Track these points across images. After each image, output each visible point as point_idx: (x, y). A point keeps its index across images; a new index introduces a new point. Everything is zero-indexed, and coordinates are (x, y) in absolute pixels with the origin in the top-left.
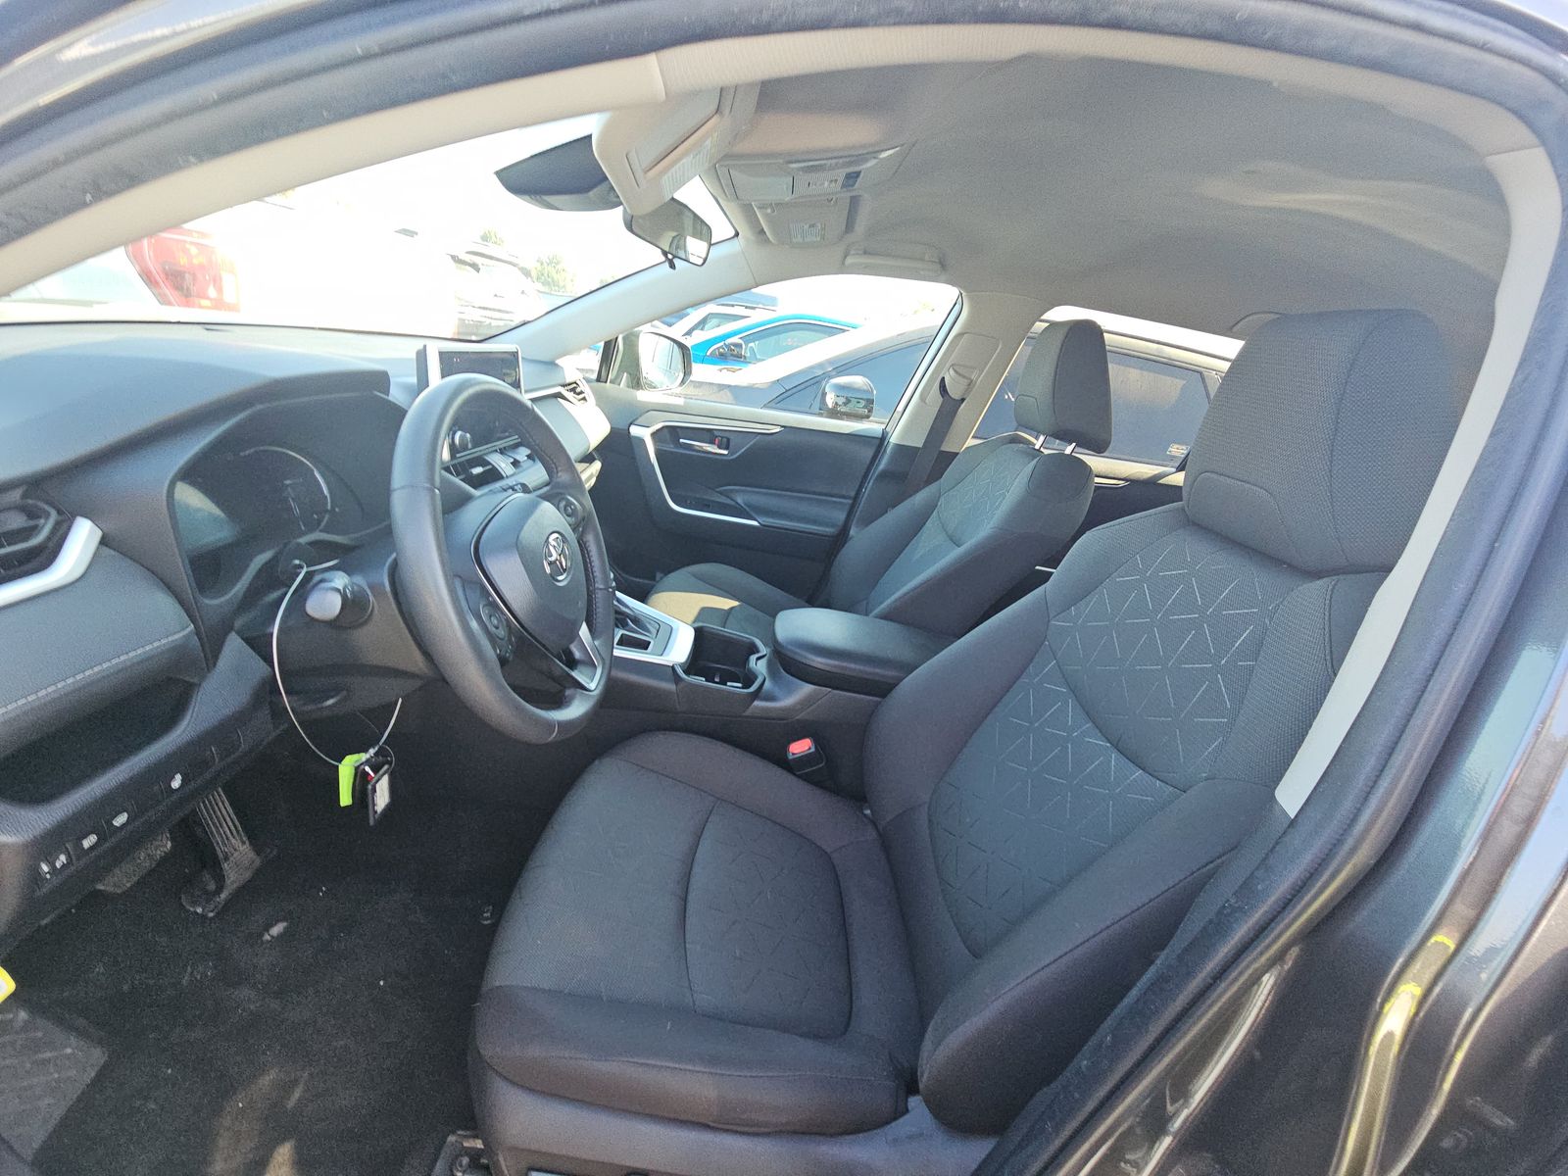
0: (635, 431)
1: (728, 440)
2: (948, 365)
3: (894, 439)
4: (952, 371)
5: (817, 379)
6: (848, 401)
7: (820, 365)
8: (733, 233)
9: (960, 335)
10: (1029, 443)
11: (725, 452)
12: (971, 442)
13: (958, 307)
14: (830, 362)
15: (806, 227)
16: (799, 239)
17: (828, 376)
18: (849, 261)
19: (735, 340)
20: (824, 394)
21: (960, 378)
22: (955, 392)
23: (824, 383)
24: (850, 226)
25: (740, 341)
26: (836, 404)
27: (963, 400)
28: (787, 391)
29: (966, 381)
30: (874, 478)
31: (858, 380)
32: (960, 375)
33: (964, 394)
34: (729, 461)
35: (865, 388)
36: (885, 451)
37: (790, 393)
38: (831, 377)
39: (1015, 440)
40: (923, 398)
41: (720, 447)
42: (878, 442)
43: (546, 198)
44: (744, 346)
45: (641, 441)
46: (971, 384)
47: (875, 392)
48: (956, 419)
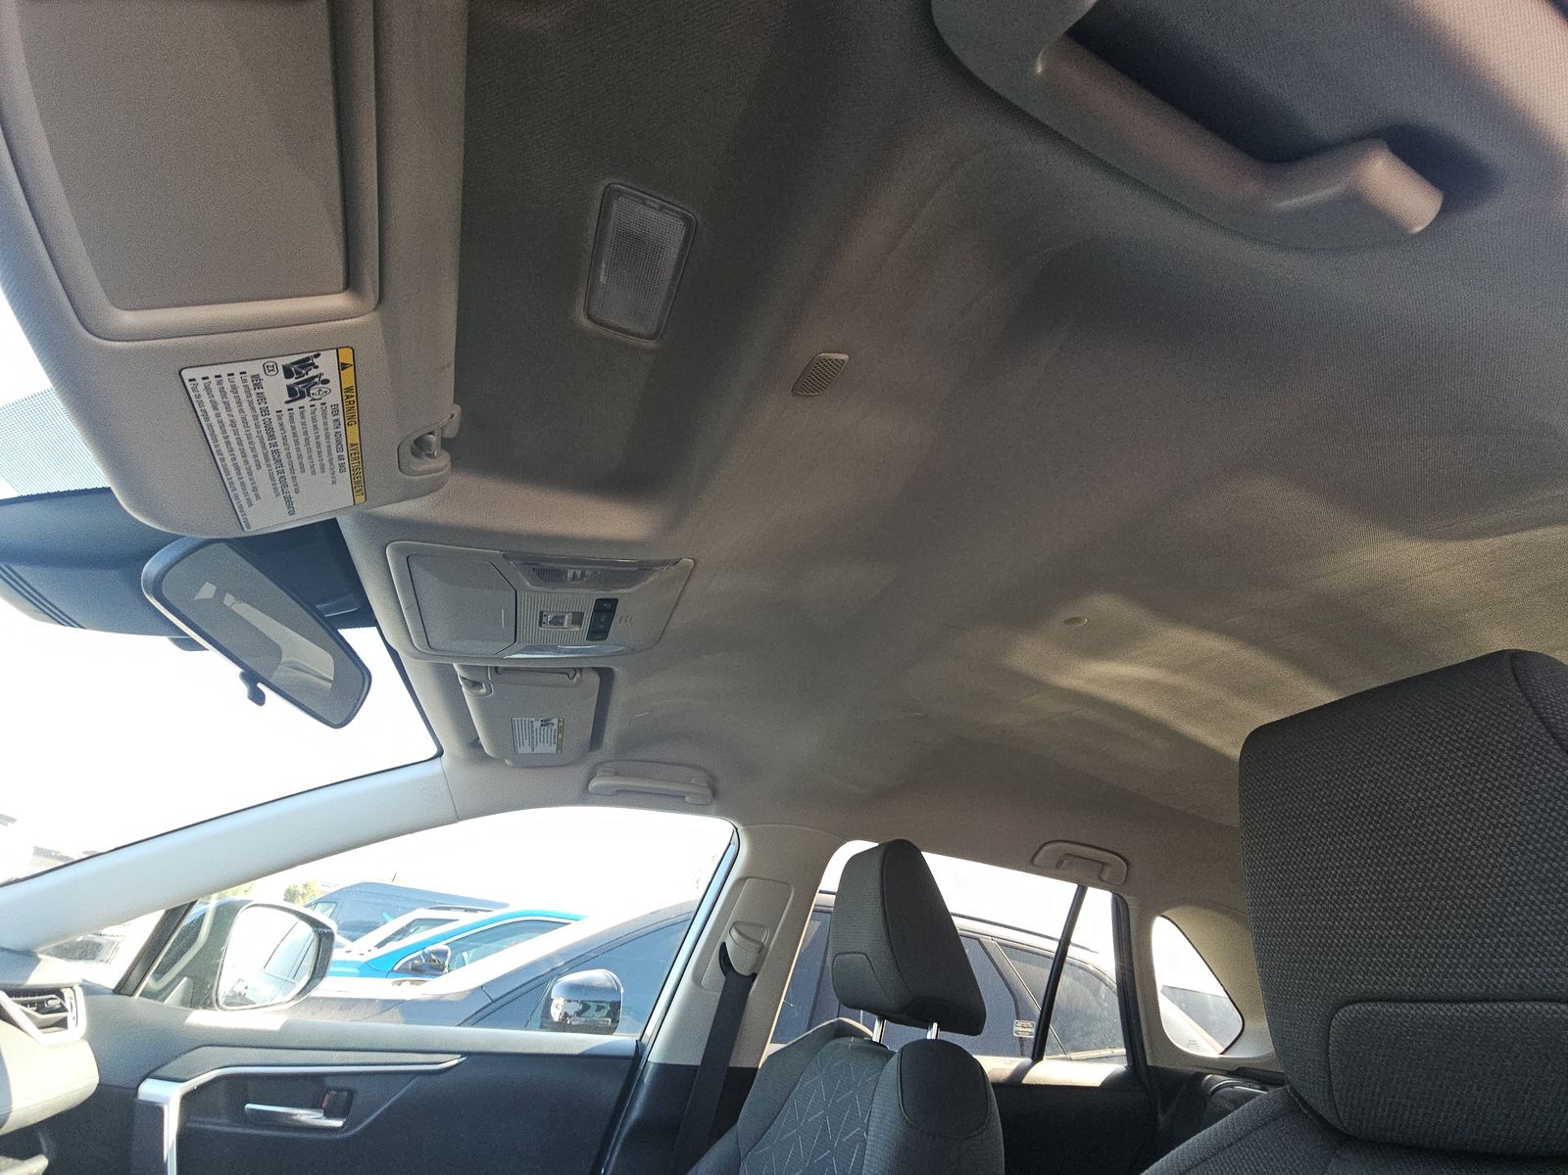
0: (150, 1090)
1: (351, 1093)
2: (728, 924)
3: (655, 1056)
4: (734, 933)
5: (541, 980)
6: (586, 1007)
7: (547, 959)
8: (434, 751)
9: (740, 881)
10: (860, 1034)
11: (338, 1123)
12: (771, 1048)
13: (733, 848)
14: (560, 954)
15: (537, 724)
16: (525, 749)
17: (555, 973)
18: (594, 783)
19: (441, 946)
20: (549, 1001)
21: (748, 942)
22: (741, 967)
23: (550, 985)
24: (596, 740)
25: (447, 948)
26: (566, 1015)
27: (754, 976)
28: (494, 1001)
29: (755, 946)
30: (621, 1140)
31: (599, 976)
32: (748, 938)
33: (755, 965)
34: (348, 1140)
35: (609, 984)
36: (641, 1080)
37: (499, 1004)
38: (560, 975)
39: (842, 1031)
40: (697, 978)
41: (328, 1115)
42: (629, 1063)
43: (22, 570)
44: (449, 954)
45: (155, 1111)
46: (762, 950)
47: (622, 991)
48: (747, 1008)
